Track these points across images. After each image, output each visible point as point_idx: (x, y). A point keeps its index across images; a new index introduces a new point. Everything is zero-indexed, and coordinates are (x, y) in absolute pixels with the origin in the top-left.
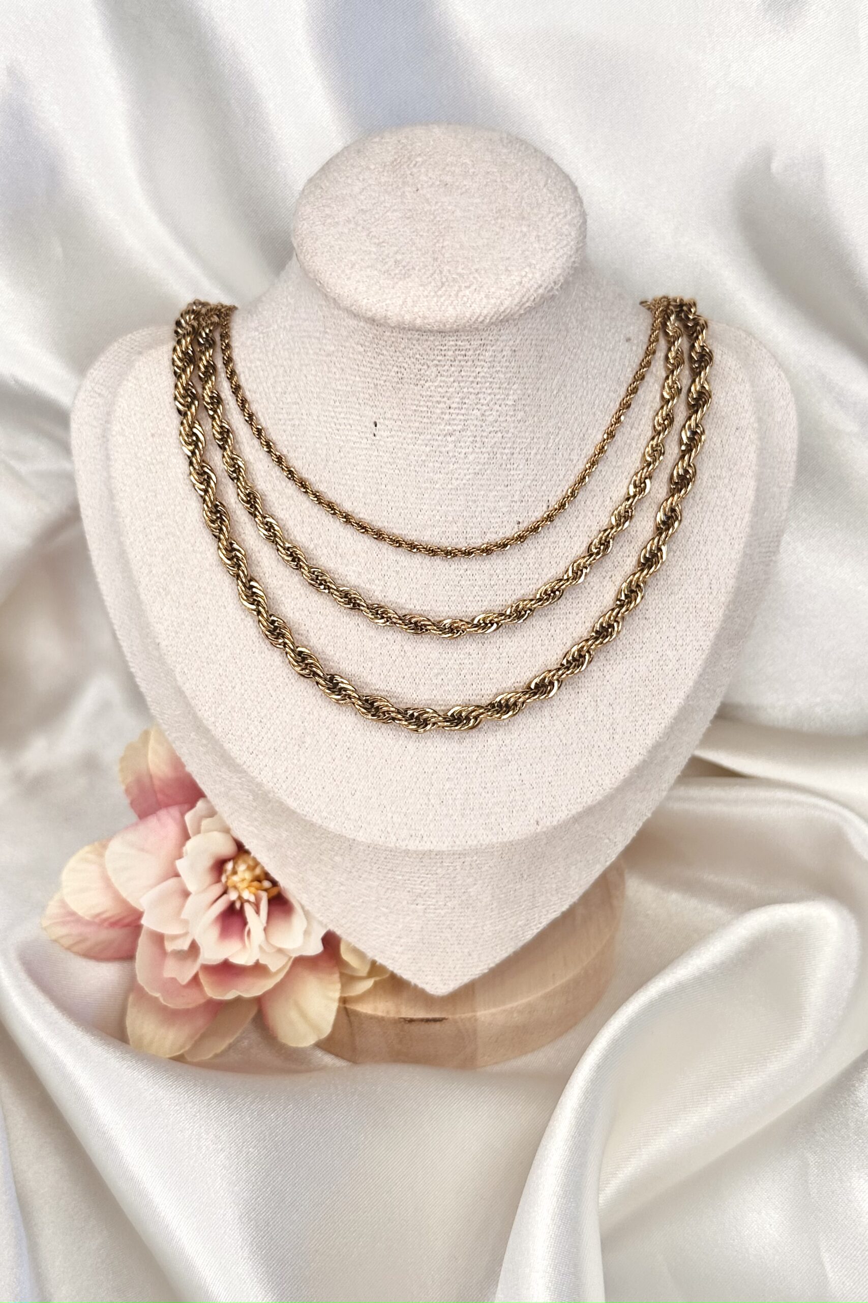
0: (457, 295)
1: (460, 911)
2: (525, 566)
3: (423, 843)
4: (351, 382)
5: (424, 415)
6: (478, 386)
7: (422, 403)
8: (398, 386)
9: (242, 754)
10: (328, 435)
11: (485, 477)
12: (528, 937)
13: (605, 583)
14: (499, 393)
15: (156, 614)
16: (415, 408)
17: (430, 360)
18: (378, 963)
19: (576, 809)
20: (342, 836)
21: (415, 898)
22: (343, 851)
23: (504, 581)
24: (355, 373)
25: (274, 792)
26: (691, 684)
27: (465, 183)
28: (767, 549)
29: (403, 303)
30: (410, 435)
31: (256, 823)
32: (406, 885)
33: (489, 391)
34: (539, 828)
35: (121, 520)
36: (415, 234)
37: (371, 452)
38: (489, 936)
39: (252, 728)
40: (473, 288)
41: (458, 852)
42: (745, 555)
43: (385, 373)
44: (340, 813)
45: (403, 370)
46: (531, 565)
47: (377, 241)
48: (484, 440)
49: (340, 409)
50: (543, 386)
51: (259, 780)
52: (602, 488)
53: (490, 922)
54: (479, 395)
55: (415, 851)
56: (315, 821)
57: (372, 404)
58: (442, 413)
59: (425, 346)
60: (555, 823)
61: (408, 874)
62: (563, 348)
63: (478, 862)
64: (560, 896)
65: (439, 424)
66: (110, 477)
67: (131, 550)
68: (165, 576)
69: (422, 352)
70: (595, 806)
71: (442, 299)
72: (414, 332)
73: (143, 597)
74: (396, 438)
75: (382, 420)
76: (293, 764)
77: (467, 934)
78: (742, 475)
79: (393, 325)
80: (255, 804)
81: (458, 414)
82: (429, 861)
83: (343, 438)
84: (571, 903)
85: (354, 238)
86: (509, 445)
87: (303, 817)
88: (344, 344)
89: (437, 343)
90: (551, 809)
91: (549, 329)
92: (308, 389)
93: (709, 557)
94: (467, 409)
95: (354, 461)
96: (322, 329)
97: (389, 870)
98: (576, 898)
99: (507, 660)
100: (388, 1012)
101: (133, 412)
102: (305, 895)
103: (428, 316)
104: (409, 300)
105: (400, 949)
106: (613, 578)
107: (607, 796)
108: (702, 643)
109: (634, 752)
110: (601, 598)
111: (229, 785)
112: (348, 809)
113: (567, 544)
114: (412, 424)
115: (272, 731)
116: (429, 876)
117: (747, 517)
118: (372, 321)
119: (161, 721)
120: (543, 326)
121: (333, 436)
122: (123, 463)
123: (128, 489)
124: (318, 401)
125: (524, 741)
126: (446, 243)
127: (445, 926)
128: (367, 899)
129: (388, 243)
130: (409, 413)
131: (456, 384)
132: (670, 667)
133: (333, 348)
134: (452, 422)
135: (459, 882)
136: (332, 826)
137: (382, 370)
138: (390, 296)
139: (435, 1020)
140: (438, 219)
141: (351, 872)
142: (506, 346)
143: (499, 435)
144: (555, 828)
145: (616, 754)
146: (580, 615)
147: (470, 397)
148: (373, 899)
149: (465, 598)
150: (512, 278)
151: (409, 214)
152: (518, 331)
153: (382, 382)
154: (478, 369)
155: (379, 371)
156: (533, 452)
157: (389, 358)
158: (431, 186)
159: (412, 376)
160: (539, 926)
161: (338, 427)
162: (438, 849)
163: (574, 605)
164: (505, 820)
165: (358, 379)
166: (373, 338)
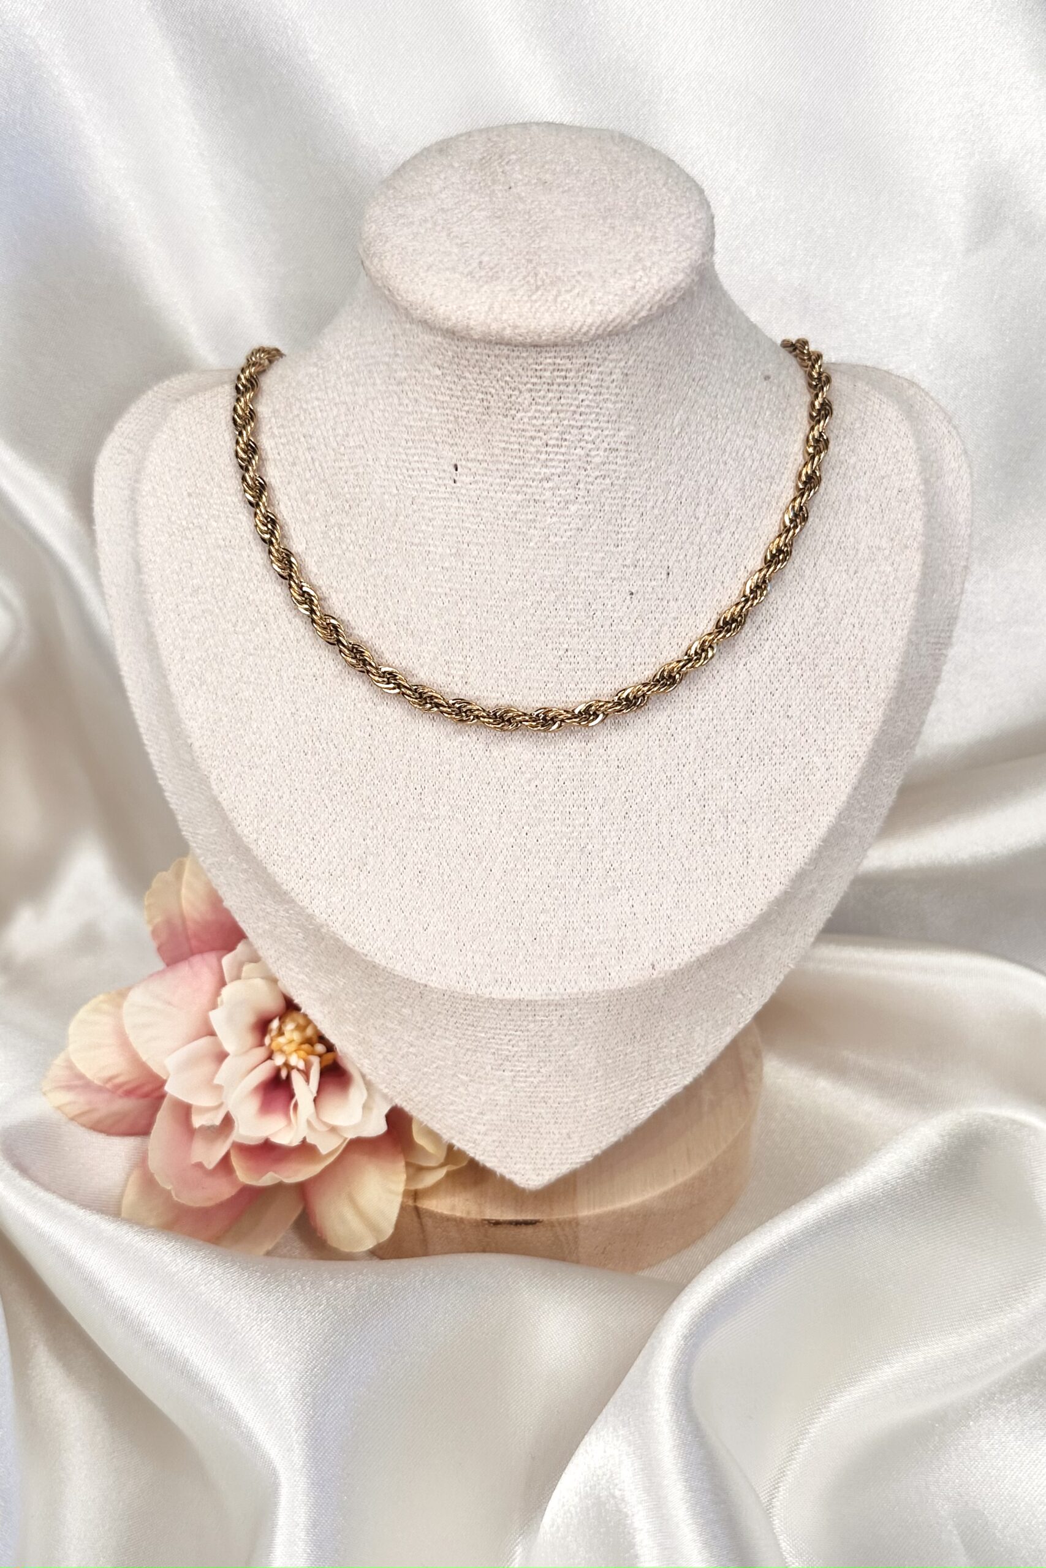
0: (555, 300)
1: (557, 1079)
2: (639, 647)
3: (511, 990)
4: (426, 415)
5: (514, 454)
6: (581, 418)
7: (513, 439)
8: (484, 417)
9: (289, 878)
10: (398, 484)
11: (590, 533)
12: (641, 1117)
13: (738, 672)
14: (607, 428)
15: (188, 708)
16: (503, 445)
17: (522, 383)
18: (455, 1148)
19: (702, 950)
20: (411, 981)
21: (500, 1062)
22: (411, 1000)
23: (613, 666)
24: (431, 404)
25: (328, 926)
26: (844, 798)
27: (567, 181)
28: (936, 640)
29: (489, 309)
30: (498, 480)
31: (307, 970)
32: (489, 1045)
33: (595, 425)
34: (655, 973)
35: (149, 596)
36: (506, 234)
37: (450, 503)
38: (594, 1114)
39: (302, 847)
40: (576, 291)
41: (555, 1002)
42: (910, 642)
43: (468, 402)
44: (408, 952)
45: (489, 397)
46: (647, 646)
47: (459, 241)
48: (590, 487)
49: (413, 451)
50: (662, 423)
51: (310, 911)
52: (734, 554)
53: (595, 1095)
54: (583, 430)
55: (501, 1001)
56: (377, 961)
57: (451, 442)
58: (537, 452)
59: (515, 365)
60: (675, 967)
61: (493, 1031)
62: (686, 378)
63: (579, 1016)
64: (682, 1065)
65: (534, 466)
66: (138, 545)
67: (160, 632)
68: (200, 662)
69: (513, 372)
70: (724, 947)
71: (537, 305)
72: (502, 347)
73: (173, 688)
74: (481, 485)
75: (464, 463)
76: (352, 891)
77: (566, 1109)
78: (906, 547)
79: (476, 337)
80: (305, 944)
81: (557, 453)
82: (518, 1013)
83: (417, 486)
84: (695, 1075)
85: (431, 238)
86: (620, 494)
87: (363, 957)
88: (418, 367)
89: (530, 361)
90: (670, 949)
91: (669, 351)
92: (375, 427)
93: (865, 644)
94: (568, 447)
95: (430, 515)
96: (392, 352)
97: (469, 1025)
98: (700, 1070)
99: (617, 763)
100: (468, 1213)
101: (167, 469)
102: (367, 1061)
103: (519, 324)
104: (496, 305)
105: (483, 1129)
106: (748, 665)
107: (739, 935)
108: (857, 749)
109: (774, 880)
110: (733, 689)
111: (274, 921)
112: (418, 947)
113: (691, 622)
114: (500, 466)
115: (326, 849)
116: (518, 1033)
117: (912, 597)
118: (451, 334)
119: (195, 845)
120: (662, 345)
121: (405, 484)
122: (153, 529)
123: (158, 559)
124: (386, 442)
125: (637, 865)
126: (542, 244)
127: (538, 1099)
128: (442, 1063)
129: (473, 244)
130: (497, 451)
131: (554, 415)
132: (818, 775)
133: (404, 374)
134: (549, 464)
135: (556, 1042)
136: (398, 968)
137: (464, 398)
138: (473, 301)
139: (527, 1223)
140: (534, 218)
141: (422, 1029)
142: (615, 367)
143: (608, 481)
144: (675, 973)
145: (750, 883)
146: (707, 709)
147: (572, 431)
148: (450, 1063)
149: (565, 686)
150: (624, 282)
151: (499, 213)
152: (630, 349)
153: (464, 414)
154: (582, 396)
155: (461, 399)
156: (651, 504)
157: (472, 382)
158: (526, 185)
159: (500, 404)
160: (656, 1102)
161: (411, 472)
162: (531, 998)
163: (700, 697)
164: (613, 962)
165: (435, 411)
166: (453, 357)
